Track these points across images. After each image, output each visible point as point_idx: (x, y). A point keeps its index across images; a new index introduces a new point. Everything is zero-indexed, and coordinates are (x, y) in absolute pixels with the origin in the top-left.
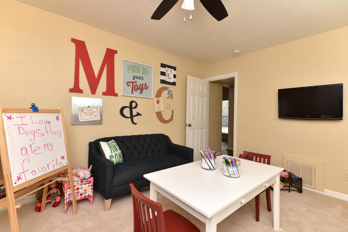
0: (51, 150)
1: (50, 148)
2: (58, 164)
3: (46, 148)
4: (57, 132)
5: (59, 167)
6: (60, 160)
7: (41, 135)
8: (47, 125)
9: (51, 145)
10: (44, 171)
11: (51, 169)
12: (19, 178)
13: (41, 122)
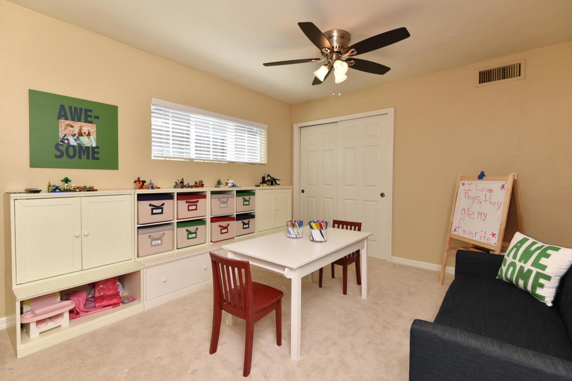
0: (484, 220)
1: (483, 217)
2: (486, 239)
3: (480, 216)
4: (497, 203)
5: (486, 241)
6: (489, 236)
7: (478, 201)
8: (488, 194)
9: (485, 215)
10: (472, 236)
11: (477, 238)
12: (455, 230)
13: (483, 190)
